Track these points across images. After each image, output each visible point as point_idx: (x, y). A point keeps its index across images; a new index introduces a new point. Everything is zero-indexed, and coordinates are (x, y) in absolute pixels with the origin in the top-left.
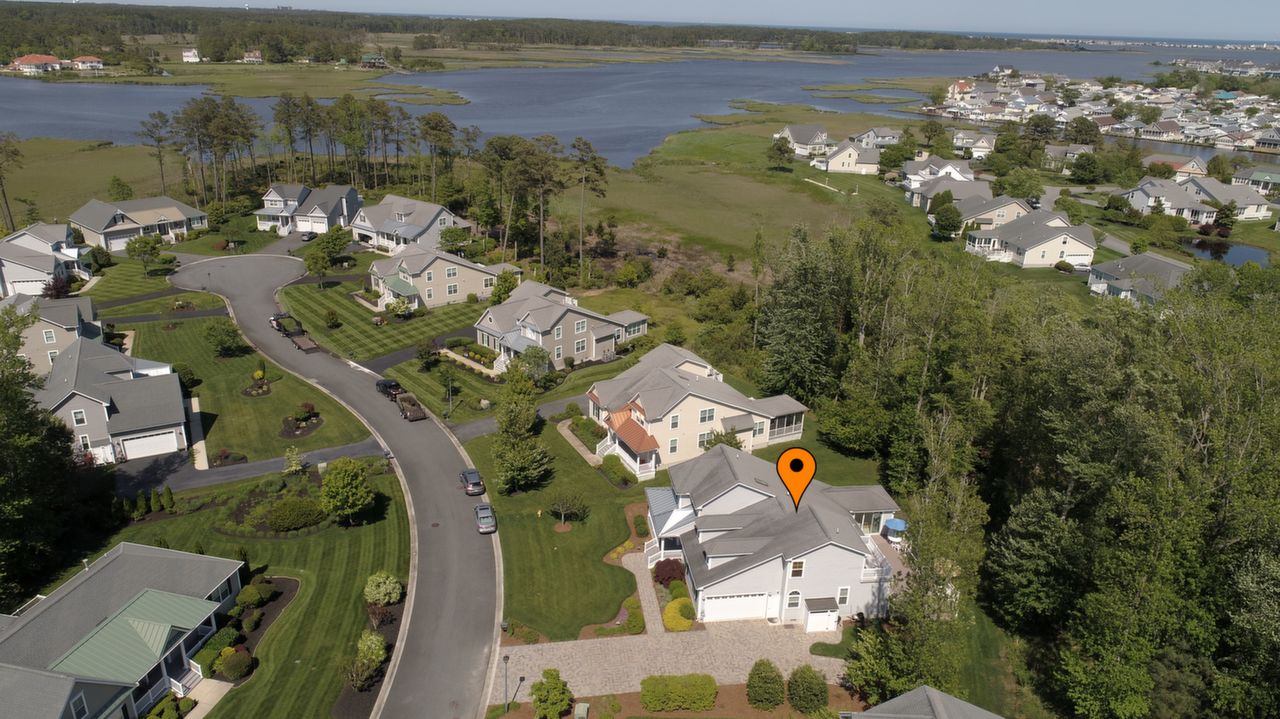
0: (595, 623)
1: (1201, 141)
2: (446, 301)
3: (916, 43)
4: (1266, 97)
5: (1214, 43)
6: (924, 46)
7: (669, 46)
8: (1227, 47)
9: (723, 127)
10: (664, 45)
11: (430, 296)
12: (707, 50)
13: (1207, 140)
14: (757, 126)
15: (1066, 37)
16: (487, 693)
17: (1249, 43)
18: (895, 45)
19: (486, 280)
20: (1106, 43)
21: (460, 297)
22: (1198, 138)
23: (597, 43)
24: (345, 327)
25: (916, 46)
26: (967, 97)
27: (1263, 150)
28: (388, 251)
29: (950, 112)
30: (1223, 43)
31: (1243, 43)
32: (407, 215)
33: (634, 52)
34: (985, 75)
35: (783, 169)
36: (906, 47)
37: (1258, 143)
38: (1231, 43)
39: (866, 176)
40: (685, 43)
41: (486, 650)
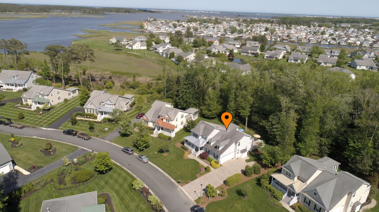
0: (198, 173)
1: (209, 35)
2: (58, 102)
3: (120, 11)
4: (213, 24)
5: (191, 11)
6: (122, 12)
7: (39, 12)
8: (194, 12)
9: (87, 38)
10: (38, 12)
11: (53, 101)
12: (54, 14)
13: (211, 35)
14: (97, 37)
15: (157, 9)
16: (190, 198)
17: (198, 11)
18: (113, 12)
19: (69, 93)
20: (167, 11)
21: (62, 100)
22: (209, 34)
23: (10, 11)
24: (26, 117)
25: (120, 12)
26: (149, 26)
27: (223, 36)
28: (13, 90)
29: (148, 31)
30: (193, 11)
31: (197, 11)
32: (16, 76)
33: (28, 14)
34: (147, 20)
35: (119, 50)
36: (117, 12)
37: (221, 35)
38: (194, 11)
39: (144, 50)
40: (45, 11)
41: (179, 189)
